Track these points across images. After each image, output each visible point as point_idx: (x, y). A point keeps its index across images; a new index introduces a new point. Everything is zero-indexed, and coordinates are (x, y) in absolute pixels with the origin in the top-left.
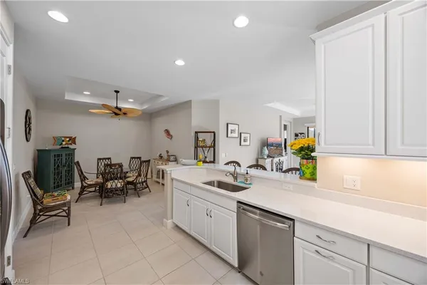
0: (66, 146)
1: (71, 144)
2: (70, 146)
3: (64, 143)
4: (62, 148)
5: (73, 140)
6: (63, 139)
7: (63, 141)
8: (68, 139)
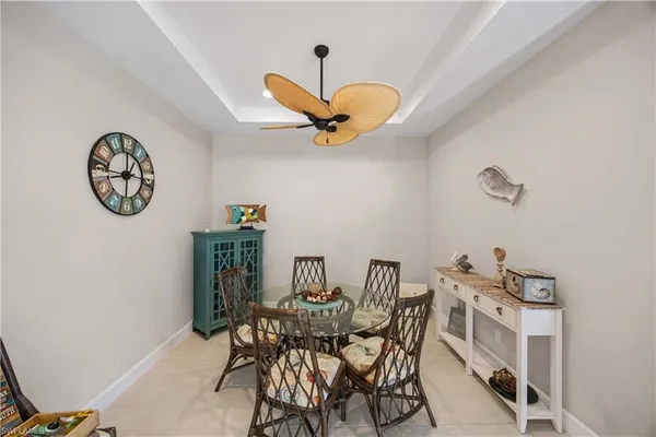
0: (249, 224)
1: (256, 221)
2: (255, 225)
3: (244, 218)
4: (242, 228)
5: (260, 212)
6: (242, 209)
7: (243, 214)
8: (251, 210)
